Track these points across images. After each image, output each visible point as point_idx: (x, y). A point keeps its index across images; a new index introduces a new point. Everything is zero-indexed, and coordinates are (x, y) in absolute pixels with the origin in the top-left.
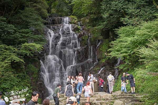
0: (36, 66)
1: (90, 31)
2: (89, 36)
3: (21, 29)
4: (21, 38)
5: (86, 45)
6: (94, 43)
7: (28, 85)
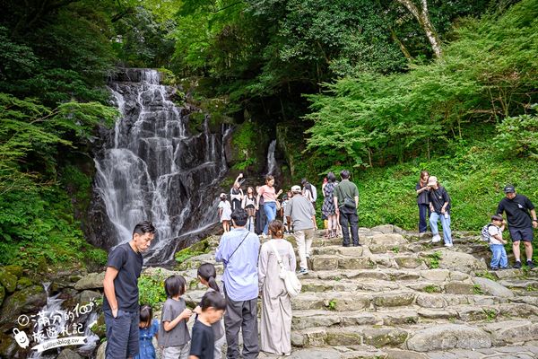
0: (84, 171)
1: (203, 105)
4: (50, 90)
5: (200, 131)
6: (217, 129)
7: (69, 216)
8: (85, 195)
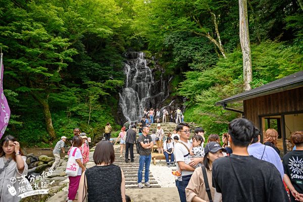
0: (115, 98)
1: (163, 65)
2: (162, 71)
3: (104, 66)
4: (104, 74)
5: (159, 79)
6: (166, 78)
8: (116, 106)
